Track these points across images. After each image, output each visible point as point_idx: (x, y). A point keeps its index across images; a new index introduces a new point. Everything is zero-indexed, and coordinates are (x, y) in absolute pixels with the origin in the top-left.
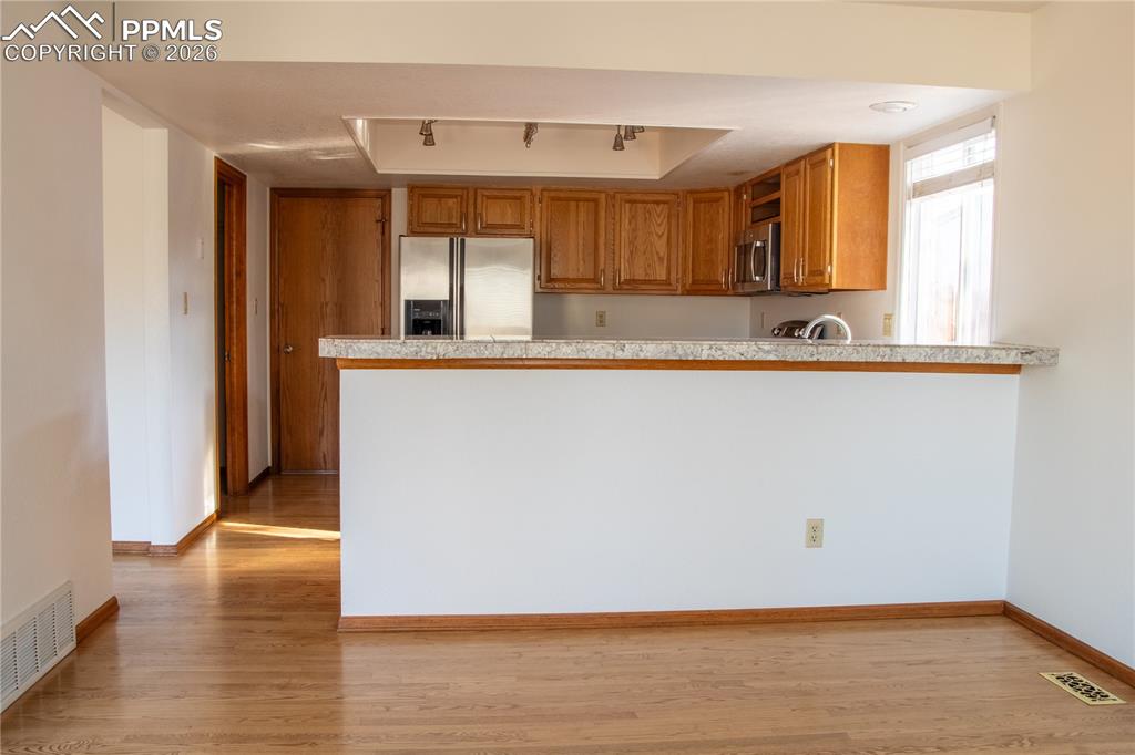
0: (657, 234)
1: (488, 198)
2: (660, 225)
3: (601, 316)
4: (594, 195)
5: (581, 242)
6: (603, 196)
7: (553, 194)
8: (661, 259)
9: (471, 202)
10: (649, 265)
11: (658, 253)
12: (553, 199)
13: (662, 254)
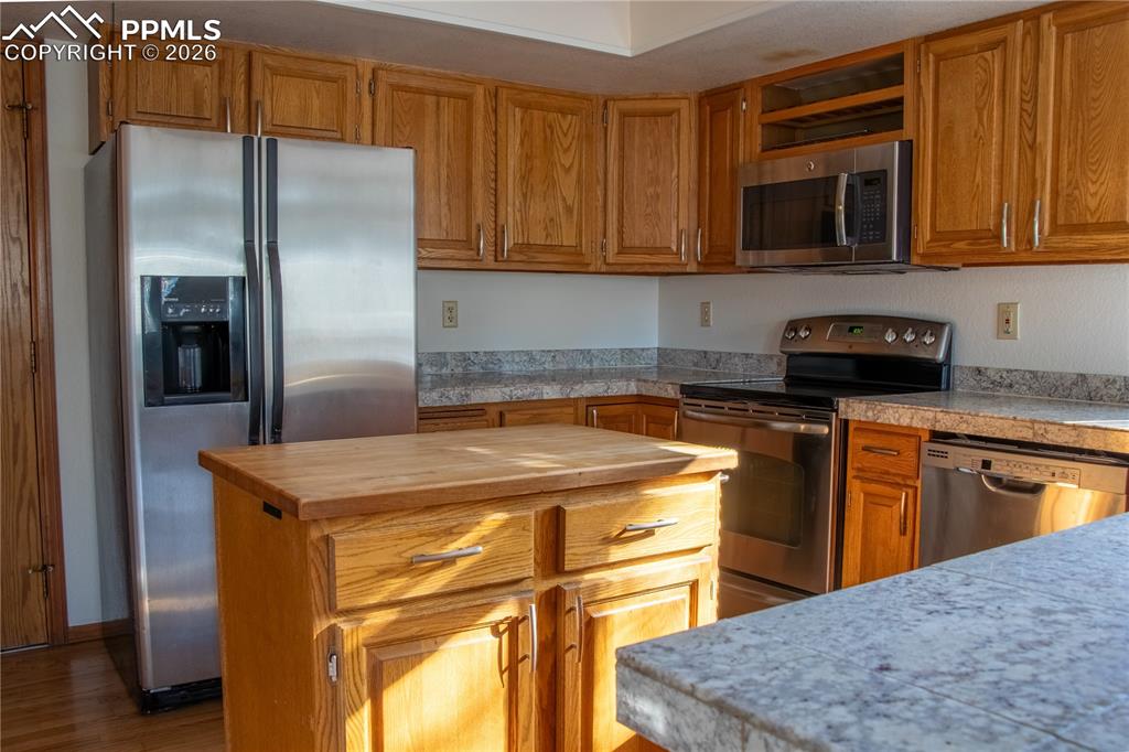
0: (563, 166)
1: (275, 72)
2: (566, 150)
3: (450, 310)
4: (465, 89)
5: (444, 172)
6: (480, 91)
7: (396, 79)
8: (569, 210)
9: (240, 78)
10: (552, 220)
11: (564, 199)
12: (396, 88)
13: (569, 202)
